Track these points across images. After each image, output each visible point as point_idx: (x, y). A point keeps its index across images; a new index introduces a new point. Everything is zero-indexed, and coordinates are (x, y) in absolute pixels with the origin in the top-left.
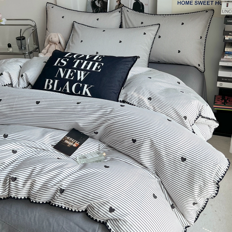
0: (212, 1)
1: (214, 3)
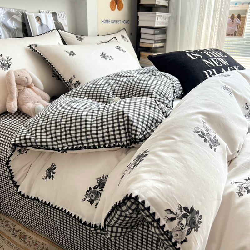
1: (121, 21)
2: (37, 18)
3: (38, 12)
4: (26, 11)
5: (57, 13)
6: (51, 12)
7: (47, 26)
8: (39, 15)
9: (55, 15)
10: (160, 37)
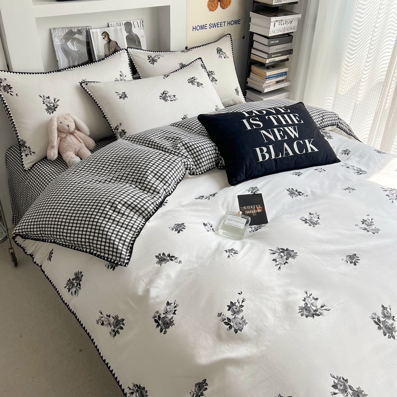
0: (224, 22)
2: (104, 34)
3: (106, 25)
4: (91, 27)
5: (132, 22)
6: (124, 23)
7: (116, 43)
8: (106, 30)
9: (128, 26)
10: (281, 49)
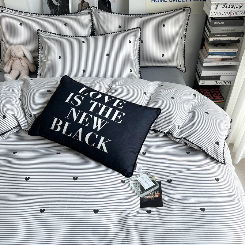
7: (88, 4)
10: (227, 30)
